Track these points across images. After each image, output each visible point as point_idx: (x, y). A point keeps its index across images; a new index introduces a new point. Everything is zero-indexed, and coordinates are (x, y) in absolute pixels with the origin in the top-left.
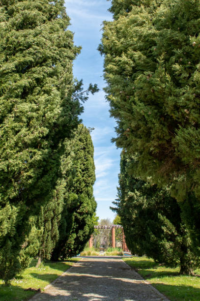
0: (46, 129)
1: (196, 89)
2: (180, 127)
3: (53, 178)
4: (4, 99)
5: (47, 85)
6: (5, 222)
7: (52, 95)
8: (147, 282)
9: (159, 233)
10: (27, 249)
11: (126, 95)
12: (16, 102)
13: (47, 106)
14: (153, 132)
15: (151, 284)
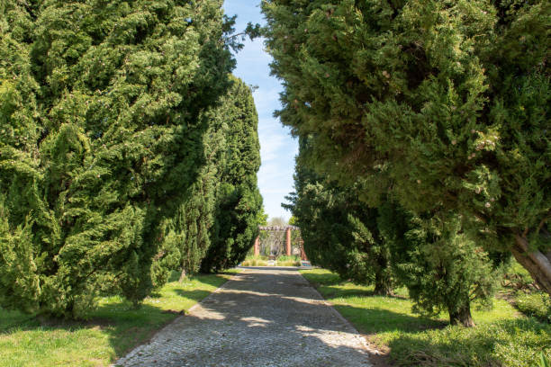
0: (177, 95)
1: (404, 36)
2: (373, 99)
3: (192, 167)
4: (109, 46)
5: (175, 19)
6: (126, 229)
7: (187, 38)
8: (328, 303)
9: (348, 241)
10: (163, 260)
11: (294, 42)
12: (127, 51)
13: (178, 56)
14: (333, 106)
15: (333, 306)
